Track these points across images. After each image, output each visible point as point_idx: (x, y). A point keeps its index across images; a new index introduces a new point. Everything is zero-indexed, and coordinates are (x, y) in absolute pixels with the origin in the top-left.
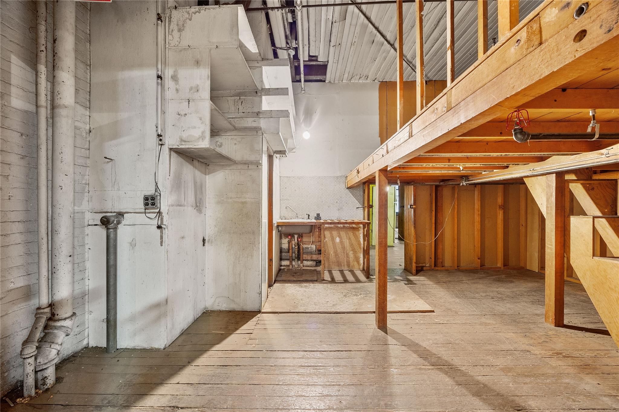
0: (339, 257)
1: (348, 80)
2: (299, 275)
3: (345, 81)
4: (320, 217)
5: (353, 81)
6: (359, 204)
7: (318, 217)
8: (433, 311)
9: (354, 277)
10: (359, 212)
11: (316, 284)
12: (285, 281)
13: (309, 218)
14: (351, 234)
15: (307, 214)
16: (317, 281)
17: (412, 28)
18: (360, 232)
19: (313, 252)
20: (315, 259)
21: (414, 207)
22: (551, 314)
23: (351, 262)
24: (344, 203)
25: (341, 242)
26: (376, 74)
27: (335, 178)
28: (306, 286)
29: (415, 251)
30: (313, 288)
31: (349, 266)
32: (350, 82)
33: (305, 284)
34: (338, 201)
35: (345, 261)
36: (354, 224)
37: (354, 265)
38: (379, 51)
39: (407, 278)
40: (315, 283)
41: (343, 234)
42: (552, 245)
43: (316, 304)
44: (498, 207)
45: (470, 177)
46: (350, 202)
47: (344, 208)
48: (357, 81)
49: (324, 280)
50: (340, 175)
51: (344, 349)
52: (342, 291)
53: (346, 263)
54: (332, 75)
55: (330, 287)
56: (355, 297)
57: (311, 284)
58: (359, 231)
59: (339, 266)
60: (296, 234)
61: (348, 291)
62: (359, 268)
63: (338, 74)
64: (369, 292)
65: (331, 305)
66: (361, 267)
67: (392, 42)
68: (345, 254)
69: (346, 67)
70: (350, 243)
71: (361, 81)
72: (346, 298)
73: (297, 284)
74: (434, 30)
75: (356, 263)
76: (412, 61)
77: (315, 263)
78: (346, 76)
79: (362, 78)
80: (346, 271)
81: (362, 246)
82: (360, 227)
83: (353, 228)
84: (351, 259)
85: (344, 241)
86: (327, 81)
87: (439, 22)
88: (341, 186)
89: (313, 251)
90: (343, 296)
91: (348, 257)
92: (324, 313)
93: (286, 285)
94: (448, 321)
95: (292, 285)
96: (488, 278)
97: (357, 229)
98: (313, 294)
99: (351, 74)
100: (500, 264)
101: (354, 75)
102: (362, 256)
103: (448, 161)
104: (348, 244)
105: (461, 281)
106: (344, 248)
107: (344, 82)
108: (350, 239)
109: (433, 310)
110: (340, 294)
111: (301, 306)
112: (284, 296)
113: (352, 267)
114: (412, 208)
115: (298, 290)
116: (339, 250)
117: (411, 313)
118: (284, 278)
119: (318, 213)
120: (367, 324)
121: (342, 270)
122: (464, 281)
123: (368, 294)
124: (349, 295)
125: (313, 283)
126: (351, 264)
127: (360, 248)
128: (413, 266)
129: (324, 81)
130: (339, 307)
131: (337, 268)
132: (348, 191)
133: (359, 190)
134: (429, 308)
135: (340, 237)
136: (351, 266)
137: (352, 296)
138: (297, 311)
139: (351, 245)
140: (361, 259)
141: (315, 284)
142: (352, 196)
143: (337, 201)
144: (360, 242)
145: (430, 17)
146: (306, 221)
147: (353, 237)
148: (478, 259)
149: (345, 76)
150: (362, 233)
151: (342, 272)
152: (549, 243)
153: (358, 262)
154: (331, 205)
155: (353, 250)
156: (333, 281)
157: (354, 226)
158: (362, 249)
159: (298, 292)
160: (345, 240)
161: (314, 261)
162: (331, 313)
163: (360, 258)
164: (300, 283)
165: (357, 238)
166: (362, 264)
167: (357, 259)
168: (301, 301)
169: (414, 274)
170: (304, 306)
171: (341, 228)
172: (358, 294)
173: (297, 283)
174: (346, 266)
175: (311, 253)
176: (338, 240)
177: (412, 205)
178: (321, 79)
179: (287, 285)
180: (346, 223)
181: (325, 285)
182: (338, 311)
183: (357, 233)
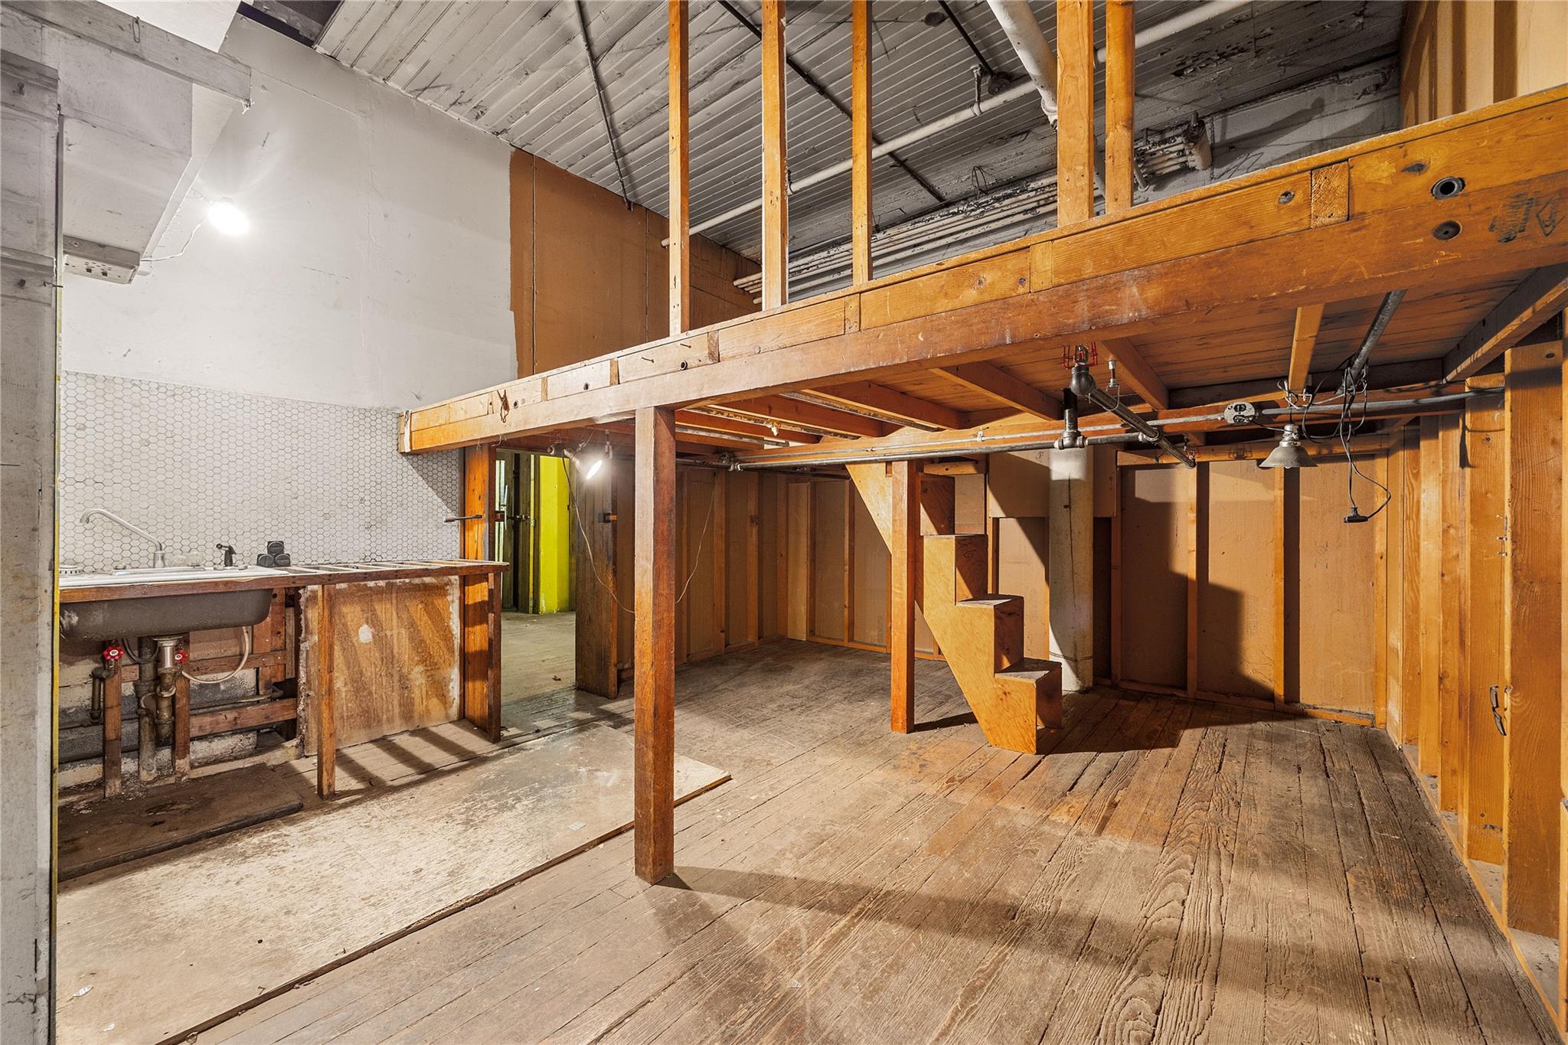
0: (370, 693)
1: (410, 88)
2: (187, 811)
3: (397, 87)
4: (287, 557)
5: (426, 99)
6: (445, 507)
7: (276, 554)
8: (728, 779)
9: (445, 751)
10: (444, 533)
11: (313, 822)
12: (115, 863)
13: (229, 561)
14: (416, 609)
15: (220, 546)
16: (300, 808)
17: (658, 45)
18: (449, 598)
19: (244, 697)
20: (253, 723)
21: (612, 518)
22: (900, 713)
23: (417, 701)
24: (389, 503)
25: (380, 640)
26: (512, 118)
27: (356, 412)
28: (264, 849)
29: (615, 635)
30: (312, 842)
31: (411, 717)
32: (416, 99)
33: (255, 840)
34: (367, 498)
35: (396, 703)
36: (429, 576)
37: (428, 711)
38: (550, 51)
39: (604, 712)
40: (302, 819)
41: (386, 610)
42: (901, 589)
43: (373, 900)
44: (749, 520)
45: (739, 454)
46: (415, 502)
47: (389, 520)
48: (438, 107)
49: (335, 795)
50: (377, 405)
51: (622, 1013)
52: (446, 811)
53: (397, 710)
54: (355, 35)
55: (387, 813)
56: (507, 815)
57: (285, 830)
58: (445, 595)
59: (368, 726)
60: (168, 635)
61: (466, 801)
62: (447, 716)
63: (379, 48)
64: (540, 782)
65: (442, 878)
66: (454, 711)
67: (596, 50)
68: (396, 678)
69: (422, 40)
70: (411, 639)
71: (453, 114)
72: (479, 831)
73: (212, 854)
74: (699, 82)
75: (434, 702)
76: (620, 131)
77: (252, 737)
78: (409, 69)
79: (462, 108)
80: (402, 737)
81: (457, 642)
82: (449, 583)
83: (426, 587)
84: (416, 694)
85: (388, 633)
86: (320, 49)
87: (716, 69)
88: (379, 443)
89: (240, 692)
90: (460, 828)
91: (404, 684)
92: (433, 922)
93: (140, 877)
94: (772, 789)
95: (181, 866)
96: (751, 668)
97: (440, 590)
98: (326, 866)
99: (429, 73)
100: (752, 638)
101: (438, 82)
102: (455, 674)
103: (767, 410)
104: (405, 641)
105: (713, 688)
106: (389, 659)
107: (392, 88)
108: (412, 625)
109: (726, 774)
110: (442, 823)
111: (305, 940)
112: (167, 938)
113: (421, 717)
114: (609, 521)
115: (236, 878)
116: (370, 671)
117: (689, 802)
118: (103, 851)
119: (275, 538)
120: (610, 886)
121: (384, 738)
122: (720, 687)
123: (541, 789)
124: (482, 814)
125: (293, 822)
126: (419, 708)
127: (451, 650)
128: (611, 675)
129: (309, 43)
130: (478, 873)
131: (363, 735)
132: (406, 463)
133: (445, 462)
134: (720, 775)
135: (374, 622)
136: (416, 715)
137: (495, 814)
138: (305, 971)
139: (419, 645)
140: (451, 684)
141: (304, 825)
142: (422, 482)
143: (362, 495)
144: (450, 632)
145: (706, 46)
146: (213, 573)
147: (425, 618)
148: (722, 632)
149: (403, 65)
150: (457, 602)
151: (385, 744)
152: (897, 585)
153: (443, 697)
154: (339, 511)
155: (423, 661)
156: (374, 788)
157: (427, 580)
158: (457, 653)
159: (238, 888)
160: (395, 631)
161: (249, 730)
162: (462, 908)
163: (451, 680)
164: (221, 843)
165: (439, 620)
166: (457, 702)
167: (439, 689)
168: (291, 919)
169: (613, 694)
170: (323, 936)
171: (379, 591)
172: (510, 801)
173: (204, 849)
174: (398, 721)
175: (234, 702)
176: (365, 634)
177: (609, 514)
178: (298, 26)
179: (144, 878)
180: (397, 574)
181: (355, 811)
182: (487, 886)
183: (439, 602)
